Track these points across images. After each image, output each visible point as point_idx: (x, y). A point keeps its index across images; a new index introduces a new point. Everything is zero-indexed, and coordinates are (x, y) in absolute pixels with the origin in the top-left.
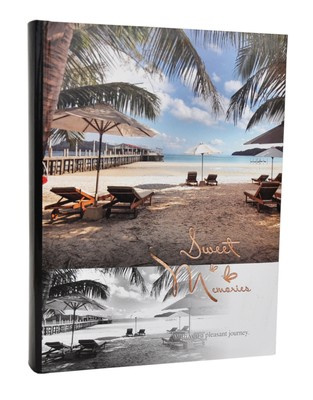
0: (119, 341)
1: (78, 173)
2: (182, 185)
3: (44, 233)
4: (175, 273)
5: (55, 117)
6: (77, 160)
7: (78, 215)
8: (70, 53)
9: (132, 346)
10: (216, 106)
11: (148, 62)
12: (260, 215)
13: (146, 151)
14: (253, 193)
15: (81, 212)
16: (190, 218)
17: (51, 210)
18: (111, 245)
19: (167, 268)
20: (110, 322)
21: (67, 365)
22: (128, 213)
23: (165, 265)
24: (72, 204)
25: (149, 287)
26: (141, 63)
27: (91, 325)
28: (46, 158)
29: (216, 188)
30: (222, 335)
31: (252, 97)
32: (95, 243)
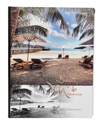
0: (35, 109)
1: (22, 54)
2: (57, 59)
3: (11, 73)
4: (54, 88)
5: (14, 36)
6: (21, 50)
7: (22, 68)
8: (19, 16)
9: (40, 111)
10: (68, 33)
11: (44, 19)
12: (85, 69)
13: (44, 47)
14: (82, 62)
15: (23, 66)
16: (60, 69)
17: (13, 66)
18: (33, 78)
19: (52, 86)
20: (32, 103)
21: (18, 116)
22: (38, 67)
23: (51, 85)
24: (20, 64)
25: (46, 92)
26: (42, 19)
27: (26, 103)
28: (11, 49)
29: (69, 60)
30: (71, 110)
31: (81, 29)
32: (27, 77)
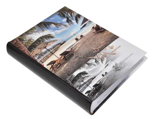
1: (49, 58)
3: (55, 74)
4: (97, 57)
5: (31, 53)
6: (46, 56)
7: (59, 65)
8: (21, 42)
10: (65, 26)
11: (40, 31)
12: (102, 33)
13: (60, 43)
14: (95, 31)
16: (86, 45)
17: (52, 69)
18: (75, 64)
19: (94, 57)
20: (95, 77)
21: (97, 94)
22: (71, 55)
23: (93, 57)
24: (55, 64)
25: (95, 64)
26: (39, 32)
27: (91, 81)
28: (38, 62)
29: (85, 37)
30: (127, 59)
31: (71, 19)
32: (70, 66)
